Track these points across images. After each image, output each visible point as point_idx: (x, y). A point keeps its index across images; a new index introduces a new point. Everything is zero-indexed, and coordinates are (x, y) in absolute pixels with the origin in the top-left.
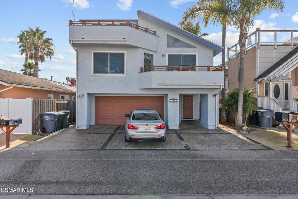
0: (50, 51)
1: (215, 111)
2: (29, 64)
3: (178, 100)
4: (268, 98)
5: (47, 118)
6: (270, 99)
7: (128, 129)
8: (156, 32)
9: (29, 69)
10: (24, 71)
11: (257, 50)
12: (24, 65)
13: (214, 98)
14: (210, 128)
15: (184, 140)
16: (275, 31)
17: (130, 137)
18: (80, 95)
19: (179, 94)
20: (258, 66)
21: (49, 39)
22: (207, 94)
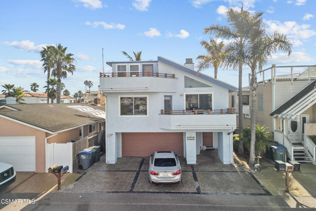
0: (71, 66)
1: (229, 148)
2: (52, 81)
3: (195, 138)
4: (283, 134)
5: (83, 157)
6: (284, 136)
7: (151, 175)
8: (174, 75)
9: (51, 85)
10: (47, 88)
11: (273, 86)
12: (46, 82)
13: (229, 136)
14: (225, 163)
15: (197, 181)
16: (292, 67)
17: (152, 181)
18: (109, 135)
19: (196, 132)
20: (274, 102)
21: (70, 55)
22: (222, 132)
